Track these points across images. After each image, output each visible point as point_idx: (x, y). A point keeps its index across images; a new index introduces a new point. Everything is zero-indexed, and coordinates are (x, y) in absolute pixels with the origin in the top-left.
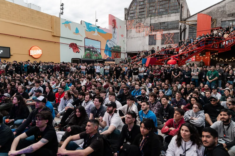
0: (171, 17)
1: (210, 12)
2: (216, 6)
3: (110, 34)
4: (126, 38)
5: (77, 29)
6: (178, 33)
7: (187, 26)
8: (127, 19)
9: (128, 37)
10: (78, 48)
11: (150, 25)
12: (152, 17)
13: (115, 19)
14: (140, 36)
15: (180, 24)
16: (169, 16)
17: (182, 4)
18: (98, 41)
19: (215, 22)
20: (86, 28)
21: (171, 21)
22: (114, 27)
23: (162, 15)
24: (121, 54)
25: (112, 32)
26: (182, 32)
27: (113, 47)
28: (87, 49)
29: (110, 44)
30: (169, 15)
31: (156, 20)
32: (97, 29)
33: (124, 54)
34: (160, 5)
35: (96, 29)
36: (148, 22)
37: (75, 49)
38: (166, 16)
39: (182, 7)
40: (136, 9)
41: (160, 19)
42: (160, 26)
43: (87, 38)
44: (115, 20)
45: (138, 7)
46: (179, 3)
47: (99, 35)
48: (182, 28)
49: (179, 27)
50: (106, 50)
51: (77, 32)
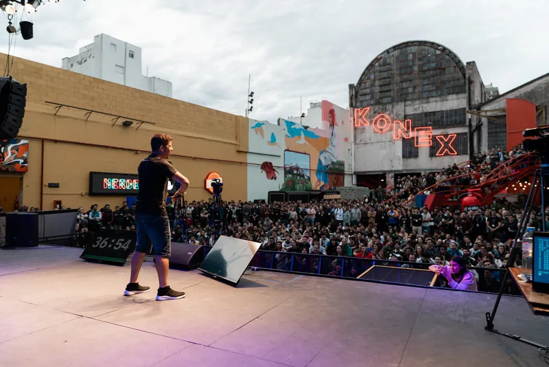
0: (448, 102)
1: (532, 93)
2: (544, 79)
3: (325, 138)
4: (353, 144)
5: (273, 135)
6: (466, 134)
7: (484, 120)
8: (354, 105)
9: (358, 141)
10: (274, 170)
11: (403, 116)
12: (408, 103)
13: (333, 108)
14: (384, 140)
15: (469, 116)
16: (443, 100)
17: (469, 77)
18: (305, 153)
19: (544, 112)
20: (286, 132)
21: (448, 109)
22: (332, 124)
23: (429, 97)
24: (346, 176)
25: (328, 136)
26: (474, 131)
27: (330, 163)
28: (289, 171)
29: (325, 158)
30: (444, 97)
31: (415, 108)
32: (304, 132)
33: (350, 177)
34: (424, 78)
35: (302, 132)
36: (400, 112)
37: (270, 172)
38: (438, 99)
39: (471, 82)
40: (373, 85)
41: (425, 105)
42: (426, 119)
43: (288, 150)
44: (333, 110)
45: (377, 83)
46: (464, 75)
47: (307, 143)
48: (474, 124)
49: (467, 121)
50: (319, 172)
51: (273, 140)
